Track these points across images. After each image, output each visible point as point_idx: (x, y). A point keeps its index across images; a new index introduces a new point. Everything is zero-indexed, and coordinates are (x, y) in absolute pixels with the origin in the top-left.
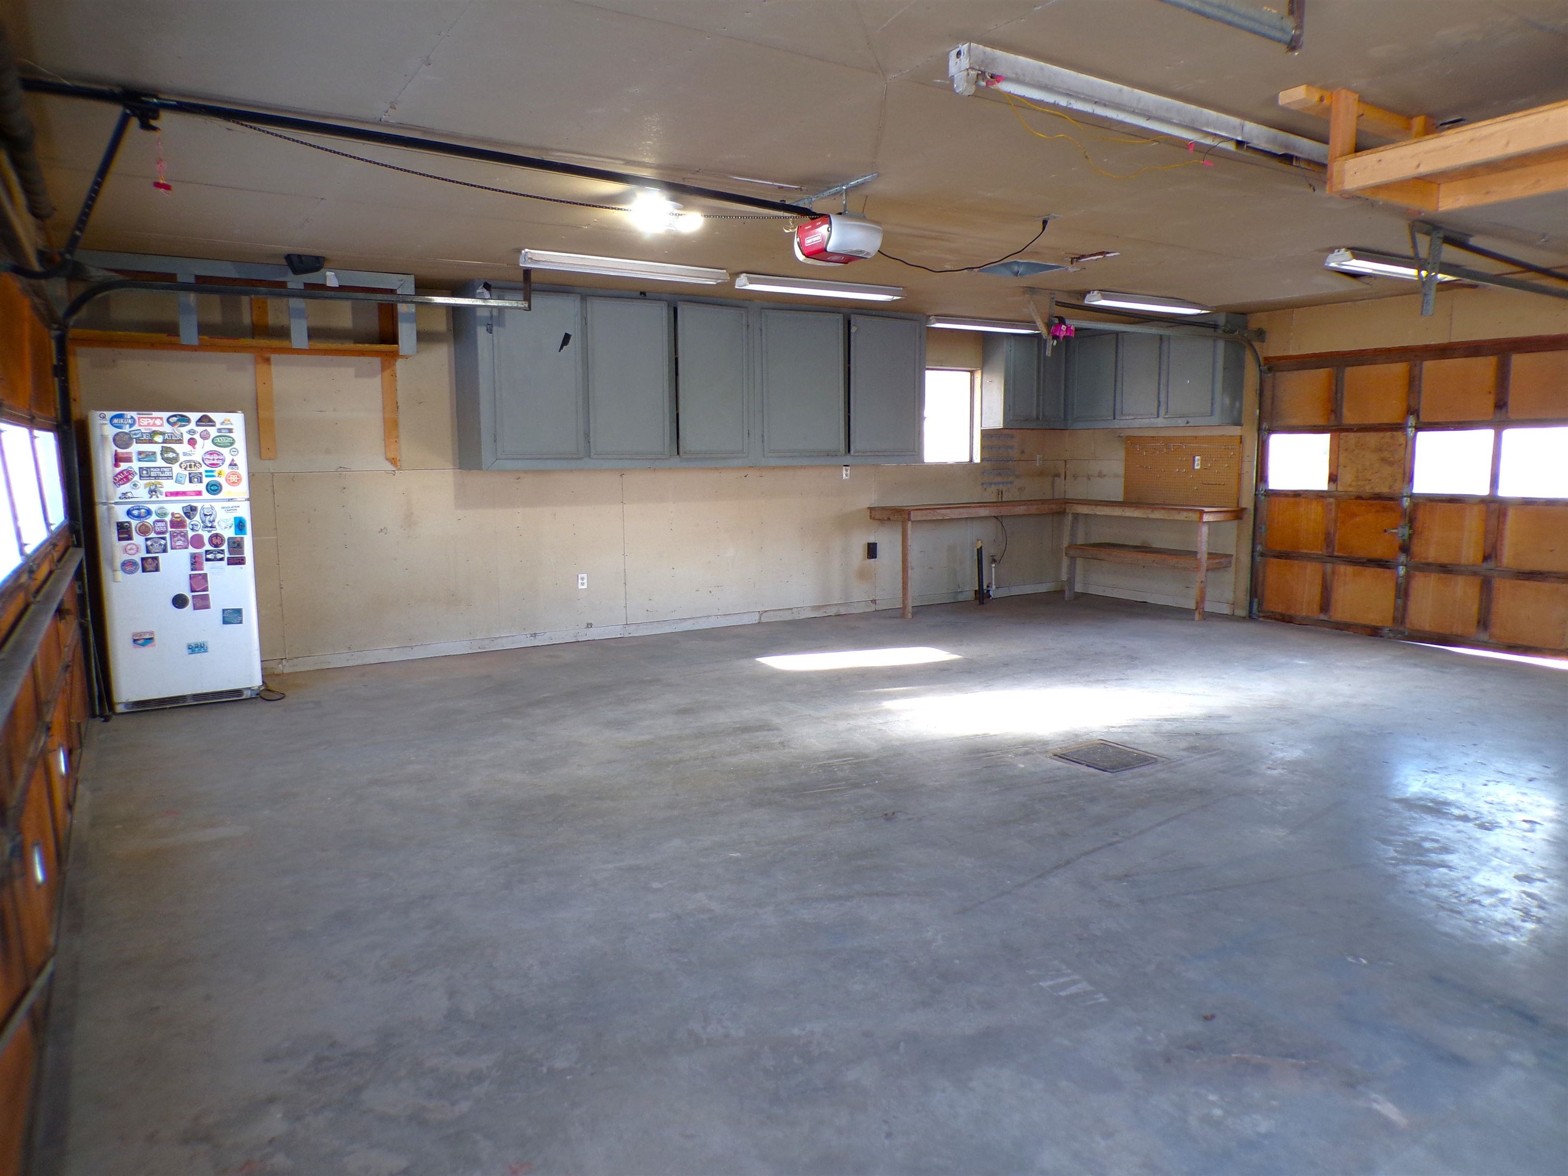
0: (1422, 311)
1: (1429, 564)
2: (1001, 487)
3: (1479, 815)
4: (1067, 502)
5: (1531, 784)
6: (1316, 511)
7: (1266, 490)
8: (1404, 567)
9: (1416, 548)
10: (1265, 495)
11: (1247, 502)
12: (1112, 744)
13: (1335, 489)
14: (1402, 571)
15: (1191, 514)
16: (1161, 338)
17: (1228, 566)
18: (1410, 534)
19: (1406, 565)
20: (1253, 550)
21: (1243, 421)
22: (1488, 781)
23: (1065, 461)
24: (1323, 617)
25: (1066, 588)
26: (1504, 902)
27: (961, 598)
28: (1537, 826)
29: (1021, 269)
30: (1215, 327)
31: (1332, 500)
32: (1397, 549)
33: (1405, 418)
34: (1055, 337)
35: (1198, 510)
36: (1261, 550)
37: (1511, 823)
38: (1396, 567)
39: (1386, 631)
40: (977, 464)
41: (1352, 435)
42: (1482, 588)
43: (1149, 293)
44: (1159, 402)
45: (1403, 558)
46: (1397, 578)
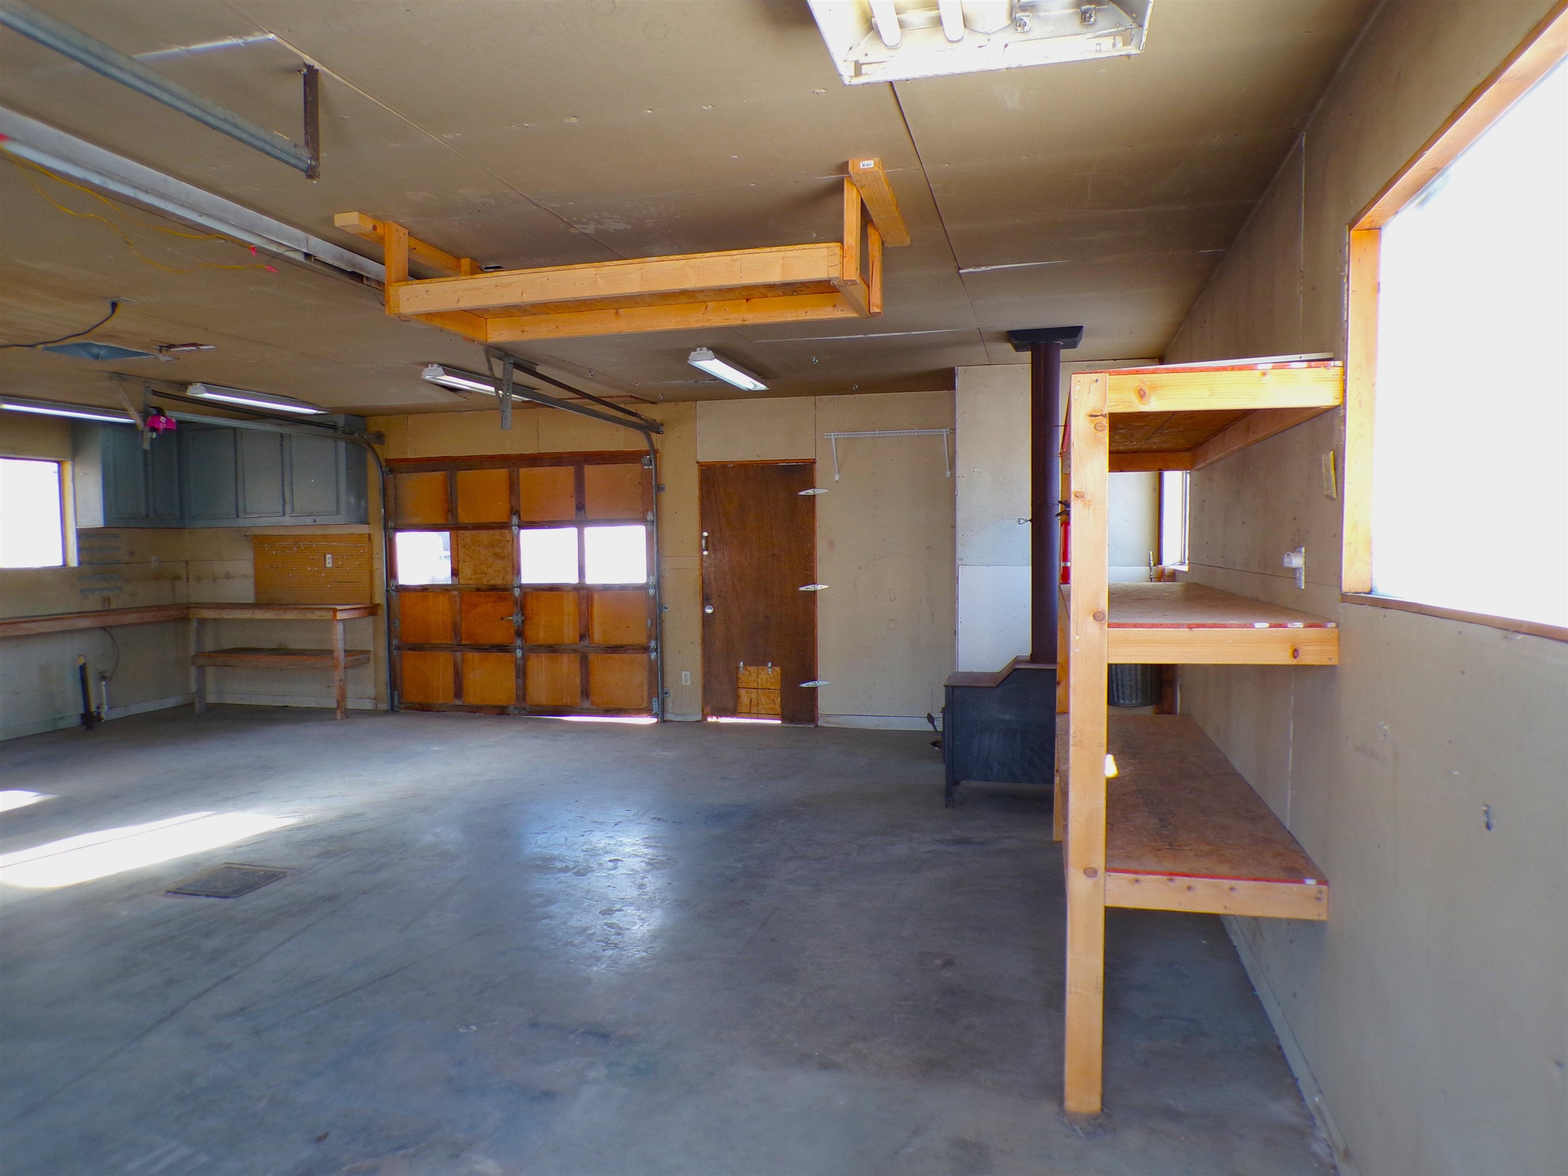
0: (502, 426)
1: (539, 646)
2: (106, 593)
3: (576, 864)
4: (188, 606)
5: (616, 828)
6: (442, 603)
7: (396, 586)
8: (521, 650)
9: (529, 633)
10: (396, 591)
11: (380, 598)
12: (238, 866)
13: (457, 583)
14: (519, 653)
15: (324, 613)
16: (282, 436)
17: (367, 661)
18: (522, 620)
19: (522, 648)
20: (390, 645)
21: (370, 521)
22: (585, 832)
23: (187, 562)
24: (458, 702)
25: (197, 701)
26: (590, 937)
27: (62, 725)
28: (620, 863)
29: (102, 352)
30: (334, 427)
31: (456, 593)
32: (514, 635)
33: (510, 518)
34: (153, 429)
35: (332, 608)
36: (397, 644)
37: (600, 865)
38: (515, 651)
39: (511, 708)
40: (74, 568)
41: (468, 533)
42: (581, 662)
43: (263, 390)
44: (284, 500)
45: (519, 642)
46: (516, 660)
